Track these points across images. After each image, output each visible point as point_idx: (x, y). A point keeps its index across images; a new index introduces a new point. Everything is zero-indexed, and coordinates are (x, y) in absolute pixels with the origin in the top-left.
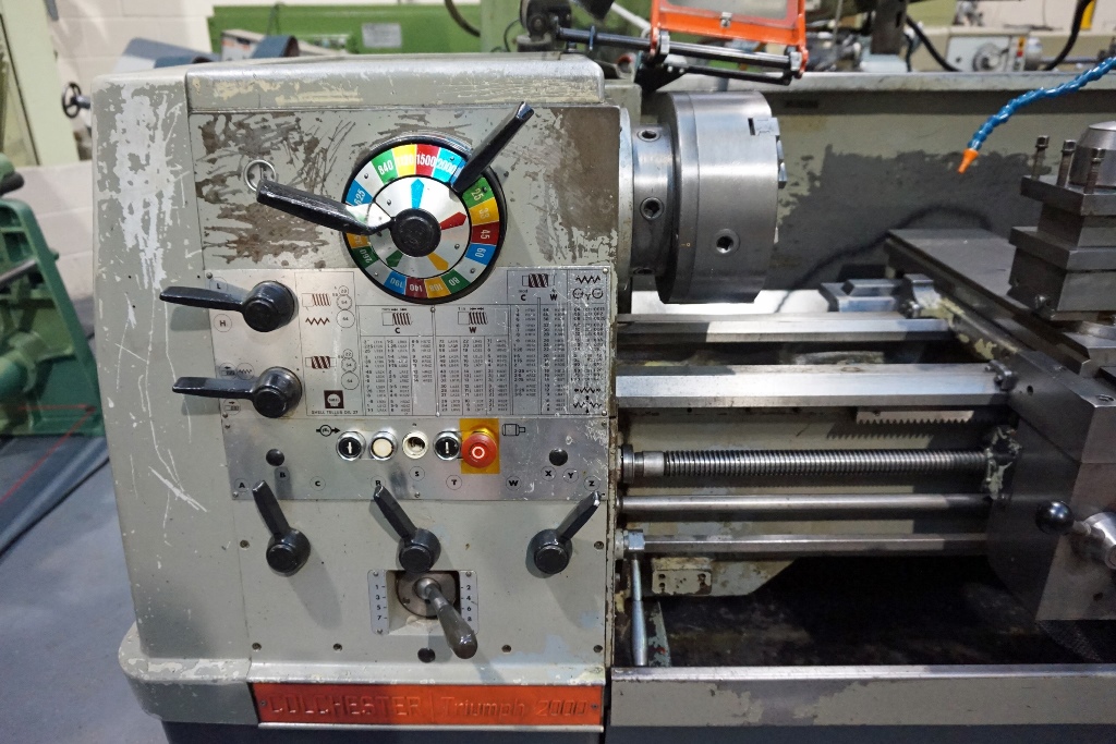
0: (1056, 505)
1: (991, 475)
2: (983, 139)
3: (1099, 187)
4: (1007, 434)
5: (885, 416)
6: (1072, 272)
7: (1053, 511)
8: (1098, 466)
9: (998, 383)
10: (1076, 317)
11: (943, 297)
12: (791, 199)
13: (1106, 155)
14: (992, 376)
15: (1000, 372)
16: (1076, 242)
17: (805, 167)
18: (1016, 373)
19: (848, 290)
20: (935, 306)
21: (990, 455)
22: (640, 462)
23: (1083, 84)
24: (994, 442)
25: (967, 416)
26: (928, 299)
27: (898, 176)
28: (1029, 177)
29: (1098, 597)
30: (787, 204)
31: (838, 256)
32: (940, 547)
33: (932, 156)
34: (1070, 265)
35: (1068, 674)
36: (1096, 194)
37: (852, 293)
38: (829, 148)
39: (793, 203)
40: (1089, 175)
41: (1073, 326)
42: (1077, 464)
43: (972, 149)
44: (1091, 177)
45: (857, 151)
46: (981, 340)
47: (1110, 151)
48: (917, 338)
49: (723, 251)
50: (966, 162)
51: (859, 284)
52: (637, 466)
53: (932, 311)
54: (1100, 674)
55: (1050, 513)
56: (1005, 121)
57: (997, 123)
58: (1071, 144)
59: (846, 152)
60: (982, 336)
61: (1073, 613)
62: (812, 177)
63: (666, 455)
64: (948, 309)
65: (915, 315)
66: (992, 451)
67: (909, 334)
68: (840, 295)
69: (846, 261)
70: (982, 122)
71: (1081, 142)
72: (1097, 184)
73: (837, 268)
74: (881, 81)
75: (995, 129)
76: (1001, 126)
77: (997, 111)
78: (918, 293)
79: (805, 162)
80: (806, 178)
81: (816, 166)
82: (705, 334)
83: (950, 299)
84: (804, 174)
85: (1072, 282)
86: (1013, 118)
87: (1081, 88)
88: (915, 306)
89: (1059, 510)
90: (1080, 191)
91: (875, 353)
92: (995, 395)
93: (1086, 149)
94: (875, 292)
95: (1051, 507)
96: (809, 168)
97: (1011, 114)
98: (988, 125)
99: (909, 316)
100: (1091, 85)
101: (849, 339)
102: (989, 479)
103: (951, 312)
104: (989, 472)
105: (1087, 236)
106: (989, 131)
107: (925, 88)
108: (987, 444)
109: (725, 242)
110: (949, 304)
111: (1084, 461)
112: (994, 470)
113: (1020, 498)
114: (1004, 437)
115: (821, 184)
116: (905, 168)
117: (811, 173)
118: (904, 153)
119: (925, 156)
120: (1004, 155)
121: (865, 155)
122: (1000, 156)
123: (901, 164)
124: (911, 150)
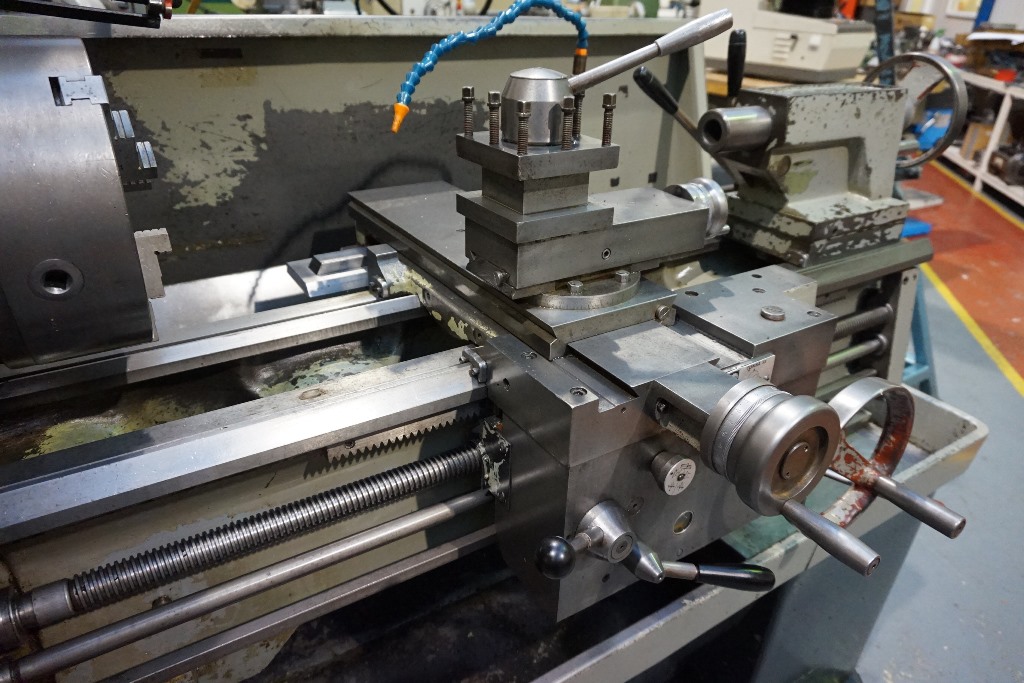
0: (555, 544)
1: (489, 471)
2: (411, 91)
3: (532, 145)
4: (495, 429)
5: (360, 445)
6: (522, 245)
7: (553, 553)
8: (584, 465)
9: (475, 376)
10: (536, 292)
11: (410, 268)
12: (237, 167)
13: (533, 107)
14: (467, 368)
15: (474, 364)
16: (521, 211)
17: (244, 128)
18: (489, 362)
19: (315, 267)
20: (404, 280)
21: (483, 450)
22: (28, 609)
23: (499, 27)
24: (484, 437)
25: (451, 417)
26: (395, 273)
27: (350, 131)
28: (462, 135)
29: (606, 578)
30: (234, 173)
31: (306, 224)
32: (456, 557)
33: (381, 107)
34: (519, 238)
35: (594, 661)
36: (530, 154)
37: (320, 272)
38: (267, 105)
39: (242, 172)
40: (520, 132)
41: (534, 301)
42: (567, 468)
43: (401, 104)
44: (522, 134)
45: (300, 106)
46: (452, 318)
47: (535, 103)
48: (392, 322)
49: (56, 291)
50: (398, 119)
51: (327, 260)
52: (23, 618)
53: (401, 286)
54: (620, 646)
55: (550, 557)
56: (430, 68)
57: (422, 72)
58: (496, 96)
59: (288, 108)
60: (452, 314)
61: (589, 601)
62: (256, 139)
63: (70, 584)
64: (417, 283)
65: (386, 293)
66: (484, 446)
67: (381, 319)
68: (308, 275)
69: (317, 228)
70: (405, 71)
71: (506, 92)
72: (530, 141)
73: (307, 239)
74: (305, 25)
75: (422, 79)
76: (428, 74)
77: (421, 58)
78: (384, 268)
79: (243, 123)
80: (249, 140)
81: (258, 125)
82: (124, 374)
83: (416, 271)
84: (245, 136)
85: (526, 255)
86: (441, 65)
87: (499, 33)
88: (383, 284)
89: (558, 549)
90: (514, 152)
91: (352, 344)
92: (474, 391)
93: (512, 101)
94: (345, 266)
95: (550, 548)
96: (249, 128)
97: (435, 62)
98: (414, 74)
99: (380, 297)
100: (507, 30)
101: (316, 339)
102: (487, 476)
103: (420, 286)
104: (485, 467)
105: (530, 202)
106: (416, 82)
107: (356, 32)
108: (478, 438)
109: (57, 277)
110: (417, 277)
111: (572, 465)
112: (490, 466)
113: (519, 480)
114: (493, 432)
115: (268, 146)
116: (356, 122)
117: (253, 135)
118: (351, 106)
119: (373, 107)
120: (448, 102)
121: (310, 110)
122: (445, 103)
123: (351, 118)
124: (358, 102)
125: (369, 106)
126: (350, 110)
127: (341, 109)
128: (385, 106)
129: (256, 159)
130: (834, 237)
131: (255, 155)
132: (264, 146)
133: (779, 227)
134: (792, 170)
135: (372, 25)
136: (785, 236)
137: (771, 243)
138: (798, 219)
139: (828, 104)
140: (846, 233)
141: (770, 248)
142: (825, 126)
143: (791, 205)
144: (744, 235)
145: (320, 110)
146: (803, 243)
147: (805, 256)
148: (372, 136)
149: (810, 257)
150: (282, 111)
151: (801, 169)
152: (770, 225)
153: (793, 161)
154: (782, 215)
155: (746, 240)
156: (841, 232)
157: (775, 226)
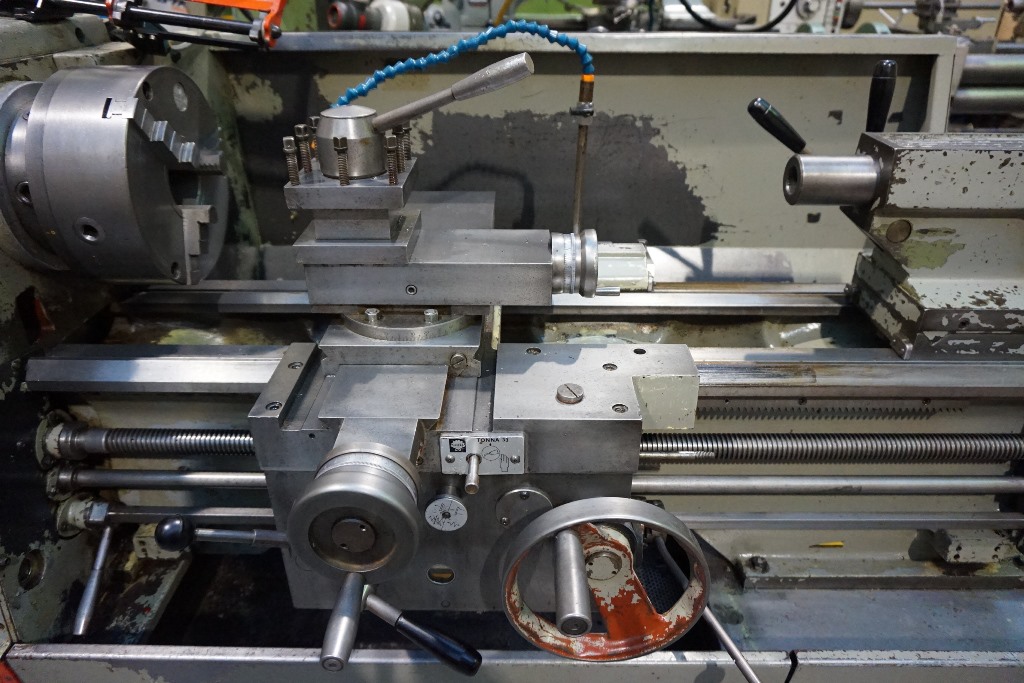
6: (308, 266)
10: (337, 311)
17: (415, 126)
22: (81, 439)
27: (508, 136)
45: (464, 110)
49: (88, 238)
52: (78, 444)
59: (453, 111)
62: (424, 136)
63: (109, 433)
80: (418, 136)
81: (427, 125)
84: (416, 133)
105: (322, 229)
109: (89, 230)
115: (434, 141)
116: (515, 128)
117: (422, 132)
118: (512, 113)
119: (533, 116)
120: (611, 115)
121: (473, 114)
122: (608, 117)
123: (510, 124)
124: (518, 110)
125: (528, 114)
126: (509, 117)
127: (501, 115)
128: (544, 115)
129: (422, 152)
130: (964, 331)
131: (422, 149)
132: (430, 142)
133: (895, 304)
134: (914, 237)
135: (525, 42)
136: (897, 316)
137: (886, 321)
138: (912, 298)
139: (971, 163)
140: (988, 330)
141: (884, 326)
142: (965, 190)
143: (911, 281)
144: (867, 304)
145: (482, 114)
146: (912, 329)
147: (909, 347)
148: (529, 142)
149: (915, 348)
150: (448, 114)
151: (929, 239)
152: (889, 300)
153: (916, 227)
154: (900, 291)
155: (868, 311)
156: (978, 327)
157: (892, 302)
